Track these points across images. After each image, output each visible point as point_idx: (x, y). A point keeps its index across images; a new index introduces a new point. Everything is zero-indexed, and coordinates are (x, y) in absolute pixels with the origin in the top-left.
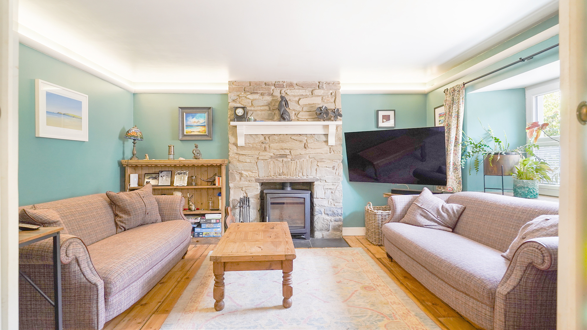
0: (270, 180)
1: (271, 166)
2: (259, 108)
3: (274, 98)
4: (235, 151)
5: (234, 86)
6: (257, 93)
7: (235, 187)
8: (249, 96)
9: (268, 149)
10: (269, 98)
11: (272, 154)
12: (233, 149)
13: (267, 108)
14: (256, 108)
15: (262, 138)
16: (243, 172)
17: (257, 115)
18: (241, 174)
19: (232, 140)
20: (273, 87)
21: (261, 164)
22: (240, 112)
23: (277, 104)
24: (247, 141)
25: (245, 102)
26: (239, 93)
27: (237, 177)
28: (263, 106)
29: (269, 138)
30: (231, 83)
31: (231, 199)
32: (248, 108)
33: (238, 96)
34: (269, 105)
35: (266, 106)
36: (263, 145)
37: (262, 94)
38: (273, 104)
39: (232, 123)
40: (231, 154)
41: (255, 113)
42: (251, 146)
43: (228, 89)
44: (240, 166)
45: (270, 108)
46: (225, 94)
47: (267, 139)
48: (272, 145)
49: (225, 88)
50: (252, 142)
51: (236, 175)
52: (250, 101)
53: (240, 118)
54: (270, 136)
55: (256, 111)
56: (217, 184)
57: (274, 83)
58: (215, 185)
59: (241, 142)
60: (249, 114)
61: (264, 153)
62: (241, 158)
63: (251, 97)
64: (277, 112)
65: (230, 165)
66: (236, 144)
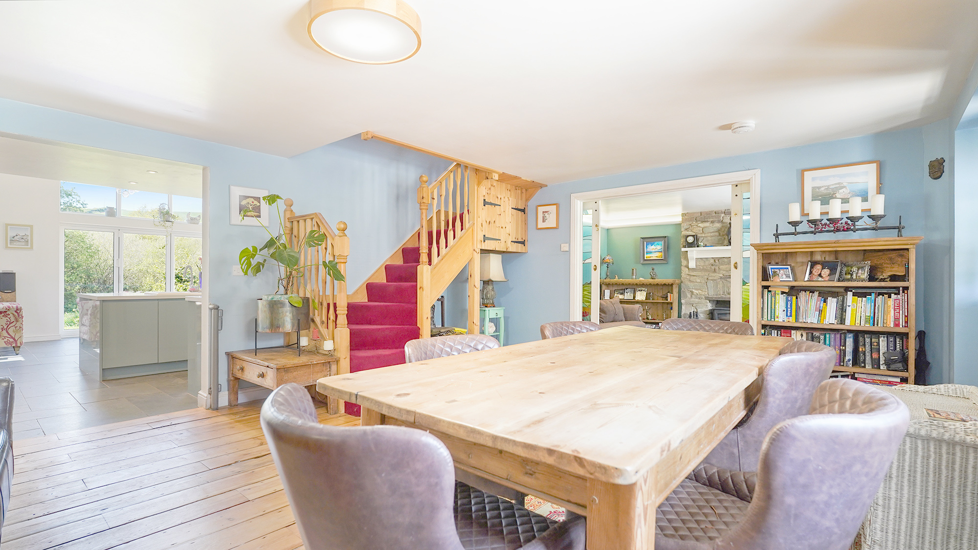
0: (719, 298)
1: (720, 285)
2: (709, 234)
3: (724, 225)
4: (687, 272)
5: (686, 217)
6: (708, 221)
7: (686, 303)
8: (700, 225)
9: (717, 271)
10: (718, 225)
11: (721, 275)
12: (685, 271)
13: (717, 234)
14: (706, 235)
15: (712, 261)
16: (693, 290)
17: (708, 241)
18: (692, 292)
19: (684, 263)
20: (723, 215)
21: (711, 284)
22: (690, 240)
23: (726, 230)
24: (698, 264)
25: (696, 231)
26: (691, 223)
27: (689, 295)
28: (713, 232)
29: (718, 261)
30: (683, 215)
31: (682, 313)
32: (699, 235)
33: (690, 225)
34: (719, 231)
35: (716, 232)
36: (713, 267)
37: (712, 222)
38: (723, 230)
39: (683, 249)
40: (683, 275)
41: (705, 239)
42: (702, 268)
43: (681, 220)
44: (691, 285)
45: (720, 234)
46: (679, 224)
47: (717, 261)
48: (721, 267)
49: (679, 219)
50: (702, 264)
51: (687, 293)
52: (701, 229)
53: (690, 245)
54: (719, 259)
55: (706, 237)
56: (669, 300)
57: (724, 211)
58: (667, 300)
59: (692, 265)
60: (700, 240)
61: (713, 275)
62: (692, 278)
63: (701, 225)
64: (727, 237)
65: (682, 284)
66: (687, 267)
